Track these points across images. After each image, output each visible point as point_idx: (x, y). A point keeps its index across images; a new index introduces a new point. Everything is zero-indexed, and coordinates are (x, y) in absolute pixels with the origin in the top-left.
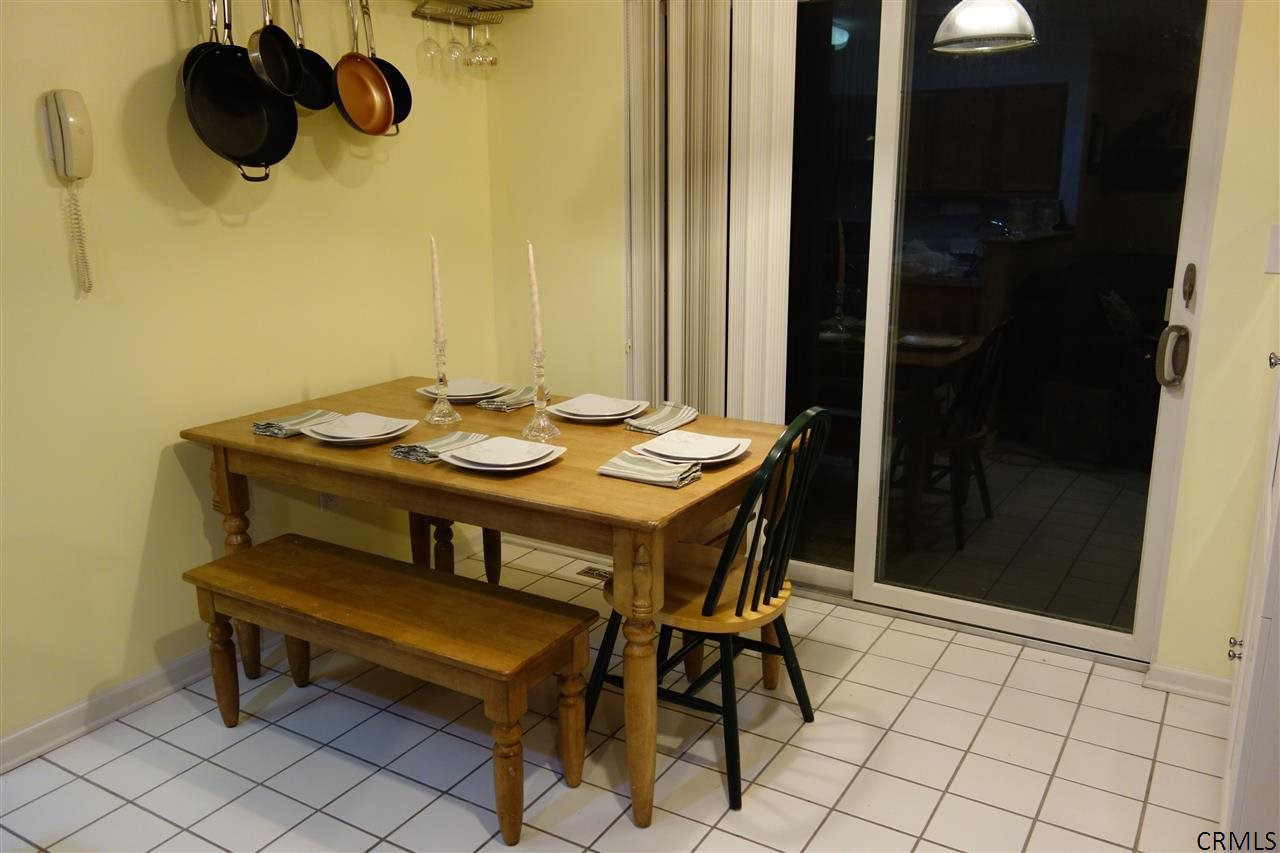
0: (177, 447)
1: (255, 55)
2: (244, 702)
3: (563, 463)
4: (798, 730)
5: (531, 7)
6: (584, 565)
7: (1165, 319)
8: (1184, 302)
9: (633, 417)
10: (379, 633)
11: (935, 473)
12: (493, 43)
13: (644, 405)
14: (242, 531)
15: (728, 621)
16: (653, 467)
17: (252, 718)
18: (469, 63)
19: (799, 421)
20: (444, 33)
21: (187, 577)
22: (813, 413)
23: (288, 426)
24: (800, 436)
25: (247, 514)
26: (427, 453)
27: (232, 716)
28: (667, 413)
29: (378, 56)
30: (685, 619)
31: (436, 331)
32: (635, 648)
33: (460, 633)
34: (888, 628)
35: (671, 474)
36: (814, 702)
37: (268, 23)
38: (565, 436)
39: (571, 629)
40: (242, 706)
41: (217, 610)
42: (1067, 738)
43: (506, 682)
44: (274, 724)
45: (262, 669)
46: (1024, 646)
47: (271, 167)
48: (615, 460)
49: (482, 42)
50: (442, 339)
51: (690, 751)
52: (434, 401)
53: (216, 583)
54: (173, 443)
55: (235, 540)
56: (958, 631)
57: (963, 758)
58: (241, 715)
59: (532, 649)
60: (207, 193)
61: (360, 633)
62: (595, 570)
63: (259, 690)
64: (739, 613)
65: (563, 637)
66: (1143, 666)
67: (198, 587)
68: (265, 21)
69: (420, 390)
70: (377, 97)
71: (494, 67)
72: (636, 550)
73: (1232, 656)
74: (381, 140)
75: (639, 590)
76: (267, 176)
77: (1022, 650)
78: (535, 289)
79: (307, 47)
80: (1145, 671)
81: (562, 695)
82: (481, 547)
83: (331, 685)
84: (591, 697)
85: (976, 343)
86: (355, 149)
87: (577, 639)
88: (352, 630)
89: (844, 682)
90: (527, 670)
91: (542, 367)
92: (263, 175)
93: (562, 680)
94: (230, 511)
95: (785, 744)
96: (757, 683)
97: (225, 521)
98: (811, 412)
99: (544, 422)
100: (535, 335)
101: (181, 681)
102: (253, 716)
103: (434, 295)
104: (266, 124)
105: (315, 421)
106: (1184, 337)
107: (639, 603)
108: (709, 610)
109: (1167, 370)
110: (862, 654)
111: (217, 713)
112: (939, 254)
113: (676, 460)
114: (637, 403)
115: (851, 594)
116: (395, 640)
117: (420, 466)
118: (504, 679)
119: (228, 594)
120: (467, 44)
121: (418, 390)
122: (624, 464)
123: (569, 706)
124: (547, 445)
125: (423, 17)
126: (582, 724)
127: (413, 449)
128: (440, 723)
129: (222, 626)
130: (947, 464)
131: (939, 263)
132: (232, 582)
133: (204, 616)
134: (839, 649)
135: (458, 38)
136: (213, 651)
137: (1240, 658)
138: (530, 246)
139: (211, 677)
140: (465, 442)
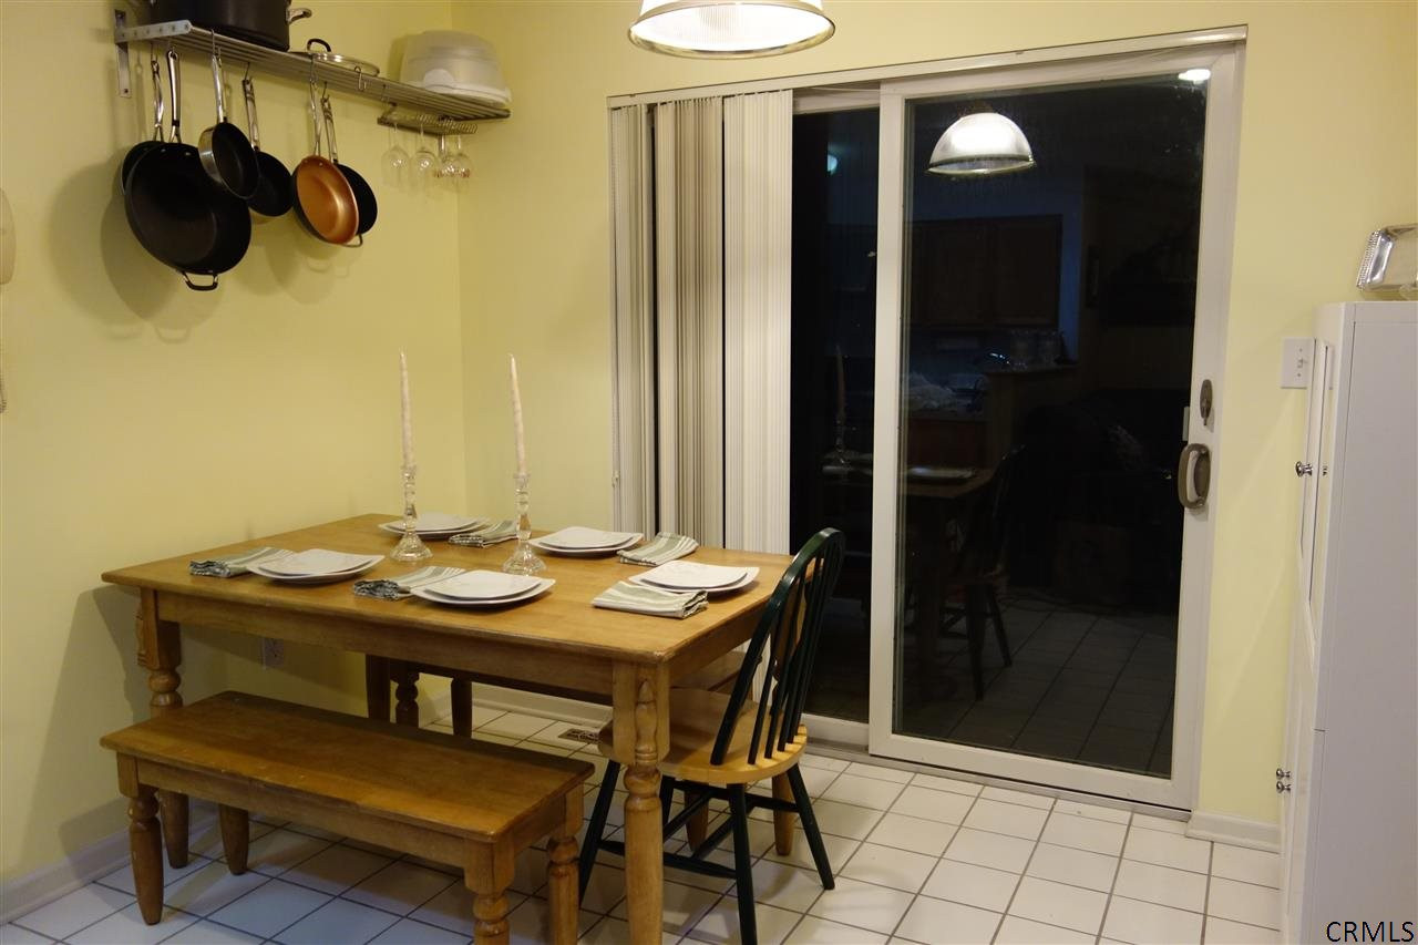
0: (97, 593)
1: (207, 154)
2: (169, 895)
3: (550, 597)
4: (818, 898)
5: (508, 116)
6: (566, 728)
7: (1184, 439)
8: (1203, 420)
9: (626, 549)
10: (340, 796)
11: (948, 617)
12: (465, 152)
13: (638, 537)
14: (172, 689)
15: (740, 769)
16: (654, 598)
17: (179, 913)
18: (439, 175)
19: (812, 544)
20: (412, 143)
21: (105, 742)
22: (827, 535)
23: (233, 564)
24: (814, 560)
25: (178, 669)
26: (396, 588)
27: (153, 911)
28: (663, 545)
29: (340, 163)
30: (691, 769)
31: (405, 456)
32: (638, 801)
33: (433, 793)
34: (909, 783)
35: (675, 603)
36: (834, 866)
37: (222, 121)
38: (549, 570)
39: (562, 783)
40: (166, 900)
41: (142, 781)
42: (1111, 894)
43: (492, 844)
44: (205, 918)
45: (190, 856)
46: (1056, 798)
47: (220, 275)
48: (610, 591)
49: (454, 151)
50: (411, 465)
51: (697, 928)
52: (400, 537)
53: (142, 747)
54: (93, 588)
55: (162, 700)
56: (985, 785)
57: (1001, 922)
58: (165, 910)
59: (519, 806)
60: (143, 305)
61: (319, 797)
62: (579, 732)
63: (186, 880)
64: (752, 761)
65: (555, 793)
66: (1184, 814)
67: (119, 755)
68: (218, 119)
69: (383, 526)
70: (340, 204)
71: (466, 179)
72: (638, 686)
73: (1280, 788)
74: (342, 251)
75: (642, 732)
76: (215, 285)
77: (1055, 803)
78: (518, 406)
79: (262, 150)
80: (1186, 820)
81: (552, 864)
82: (449, 710)
83: (275, 871)
84: (585, 864)
85: (986, 476)
86: (313, 263)
87: (570, 796)
88: (308, 794)
89: (865, 844)
90: (515, 831)
91: (526, 493)
92: (210, 284)
93: (553, 845)
94: (158, 666)
95: (804, 915)
96: (771, 848)
97: (151, 678)
98: (825, 534)
99: (527, 555)
100: (518, 456)
101: (92, 873)
102: (179, 911)
103: (403, 416)
104: (215, 230)
105: (264, 559)
106: (1204, 456)
107: (642, 748)
108: (718, 758)
109: (1190, 492)
110: (882, 813)
111: (136, 910)
112: (938, 387)
113: (678, 590)
114: (629, 535)
115: (867, 748)
116: (358, 802)
117: (390, 603)
118: (489, 840)
119: (155, 760)
120: (436, 154)
121: (381, 526)
122: (620, 594)
123: (560, 876)
124: (533, 578)
125: (390, 124)
126: (575, 897)
127: (380, 584)
128: (405, 908)
129: (146, 799)
130: (963, 608)
131: (940, 396)
132: (161, 746)
133: (123, 790)
134: (857, 809)
135: (428, 147)
136: (134, 831)
137: (1289, 789)
138: (513, 360)
139: (131, 866)
140: (440, 577)
